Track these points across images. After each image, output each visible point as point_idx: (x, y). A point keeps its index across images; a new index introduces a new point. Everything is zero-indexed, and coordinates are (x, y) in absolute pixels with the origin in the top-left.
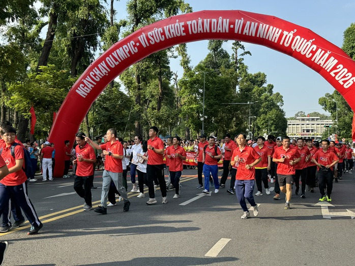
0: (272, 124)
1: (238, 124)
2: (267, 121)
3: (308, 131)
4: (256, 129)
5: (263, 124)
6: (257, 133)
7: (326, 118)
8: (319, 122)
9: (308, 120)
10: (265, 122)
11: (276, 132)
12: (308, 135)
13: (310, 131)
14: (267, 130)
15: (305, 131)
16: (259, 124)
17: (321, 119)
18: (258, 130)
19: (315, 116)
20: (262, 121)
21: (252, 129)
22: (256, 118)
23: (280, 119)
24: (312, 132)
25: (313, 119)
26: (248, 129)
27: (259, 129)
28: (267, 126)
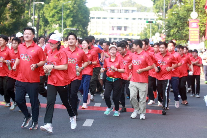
0: (68, 16)
1: (16, 13)
2: (61, 10)
3: (119, 28)
4: (41, 23)
5: (53, 16)
6: (44, 30)
7: (145, 9)
8: (136, 15)
9: (120, 11)
10: (57, 12)
11: (74, 29)
12: (120, 35)
13: (123, 29)
14: (60, 26)
15: (115, 29)
16: (47, 16)
17: (138, 11)
18: (45, 26)
19: (129, 6)
20: (52, 10)
21: (36, 23)
22: (43, 6)
23: (80, 8)
24: (125, 30)
25: (127, 11)
26: (32, 22)
27: (46, 22)
28: (60, 19)
